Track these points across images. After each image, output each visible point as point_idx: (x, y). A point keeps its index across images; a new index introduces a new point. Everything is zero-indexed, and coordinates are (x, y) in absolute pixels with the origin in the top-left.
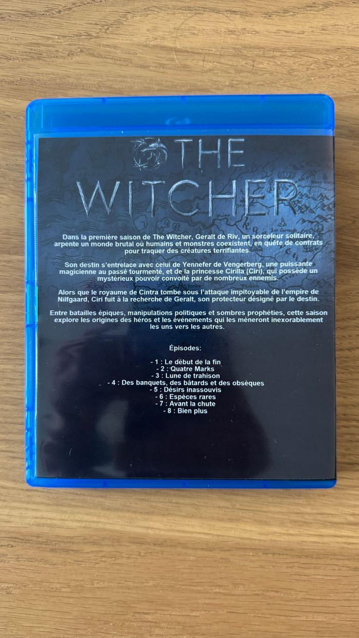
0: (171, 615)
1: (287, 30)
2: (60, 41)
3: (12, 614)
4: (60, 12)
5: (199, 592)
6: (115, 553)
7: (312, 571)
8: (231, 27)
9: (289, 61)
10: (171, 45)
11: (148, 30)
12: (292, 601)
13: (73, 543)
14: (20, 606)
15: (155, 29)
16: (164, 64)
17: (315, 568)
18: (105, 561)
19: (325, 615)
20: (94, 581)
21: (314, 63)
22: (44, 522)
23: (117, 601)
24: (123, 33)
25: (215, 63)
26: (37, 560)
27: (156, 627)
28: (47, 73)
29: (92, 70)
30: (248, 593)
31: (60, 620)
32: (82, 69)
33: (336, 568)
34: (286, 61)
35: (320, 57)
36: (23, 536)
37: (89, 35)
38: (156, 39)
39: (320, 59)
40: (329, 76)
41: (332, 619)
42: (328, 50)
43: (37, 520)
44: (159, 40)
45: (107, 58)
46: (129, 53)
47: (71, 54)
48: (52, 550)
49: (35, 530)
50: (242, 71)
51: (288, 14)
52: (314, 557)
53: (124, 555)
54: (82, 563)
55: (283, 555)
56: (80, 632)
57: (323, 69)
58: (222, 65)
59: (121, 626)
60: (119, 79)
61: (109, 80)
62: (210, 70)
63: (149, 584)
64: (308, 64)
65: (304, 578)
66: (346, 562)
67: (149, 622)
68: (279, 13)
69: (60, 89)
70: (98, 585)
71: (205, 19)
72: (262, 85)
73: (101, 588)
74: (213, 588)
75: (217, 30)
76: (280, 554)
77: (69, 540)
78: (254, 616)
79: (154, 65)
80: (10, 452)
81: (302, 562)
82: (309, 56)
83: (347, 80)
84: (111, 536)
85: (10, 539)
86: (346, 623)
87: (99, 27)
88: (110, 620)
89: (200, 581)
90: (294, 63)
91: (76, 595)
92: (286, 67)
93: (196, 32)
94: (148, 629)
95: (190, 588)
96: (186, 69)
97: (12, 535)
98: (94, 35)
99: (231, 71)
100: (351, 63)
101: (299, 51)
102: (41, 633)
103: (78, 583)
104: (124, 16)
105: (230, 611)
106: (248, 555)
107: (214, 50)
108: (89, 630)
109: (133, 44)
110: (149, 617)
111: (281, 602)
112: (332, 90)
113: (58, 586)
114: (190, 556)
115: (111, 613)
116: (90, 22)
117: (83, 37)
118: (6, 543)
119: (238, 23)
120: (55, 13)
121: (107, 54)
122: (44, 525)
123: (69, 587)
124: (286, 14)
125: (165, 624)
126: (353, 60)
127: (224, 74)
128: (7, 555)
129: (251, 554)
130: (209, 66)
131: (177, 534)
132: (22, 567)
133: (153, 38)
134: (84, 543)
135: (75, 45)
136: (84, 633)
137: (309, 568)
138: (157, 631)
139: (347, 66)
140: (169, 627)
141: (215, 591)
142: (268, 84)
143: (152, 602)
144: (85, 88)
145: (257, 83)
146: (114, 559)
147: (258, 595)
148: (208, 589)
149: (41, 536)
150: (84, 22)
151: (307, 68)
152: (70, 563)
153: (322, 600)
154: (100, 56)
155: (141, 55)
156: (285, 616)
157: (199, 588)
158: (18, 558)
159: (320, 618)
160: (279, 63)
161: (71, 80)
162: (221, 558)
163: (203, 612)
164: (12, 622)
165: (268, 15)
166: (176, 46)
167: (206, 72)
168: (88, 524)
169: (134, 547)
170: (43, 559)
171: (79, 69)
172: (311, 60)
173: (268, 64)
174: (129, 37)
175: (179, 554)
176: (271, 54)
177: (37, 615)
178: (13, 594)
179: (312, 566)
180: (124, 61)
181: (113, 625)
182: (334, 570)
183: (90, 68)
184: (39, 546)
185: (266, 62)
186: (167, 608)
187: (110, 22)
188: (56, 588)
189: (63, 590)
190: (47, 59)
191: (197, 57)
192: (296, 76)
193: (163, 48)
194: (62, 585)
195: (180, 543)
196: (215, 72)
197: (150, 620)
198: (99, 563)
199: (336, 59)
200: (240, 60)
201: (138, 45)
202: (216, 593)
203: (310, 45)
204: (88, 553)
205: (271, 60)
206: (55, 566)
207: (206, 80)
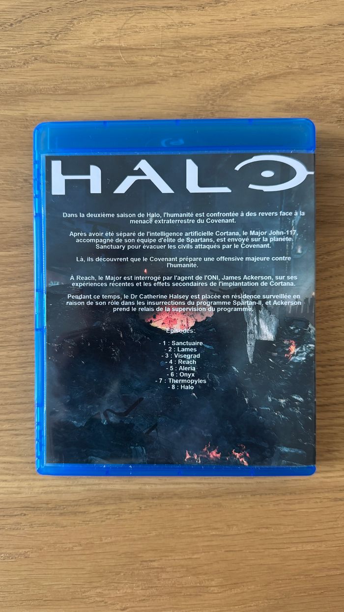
0: (175, 560)
1: (220, 19)
2: (14, 52)
3: (32, 576)
4: (11, 25)
5: (198, 536)
6: (118, 510)
7: (297, 506)
8: (170, 22)
9: (226, 48)
10: (117, 44)
11: (94, 33)
12: (281, 535)
13: (80, 505)
14: (38, 568)
15: (100, 31)
16: (112, 63)
17: (299, 503)
18: (110, 519)
19: (312, 544)
20: (102, 537)
21: (248, 47)
22: (51, 490)
23: (125, 553)
24: (71, 39)
25: (158, 57)
26: (48, 525)
27: (163, 572)
28: (7, 82)
29: (47, 76)
30: (241, 532)
31: (76, 576)
32: (38, 76)
33: (318, 500)
34: (222, 48)
35: (253, 40)
36: (34, 504)
37: (41, 44)
38: (102, 40)
39: (253, 42)
40: (263, 57)
41: (320, 547)
42: (259, 34)
43: (44, 489)
44: (105, 41)
45: (59, 63)
46: (79, 56)
47: (26, 63)
48: (61, 514)
49: (44, 497)
50: (184, 61)
51: (220, 4)
52: (297, 493)
53: (126, 511)
54: (90, 523)
55: (269, 494)
56: (95, 584)
57: (257, 51)
58: (166, 58)
59: (131, 574)
60: (72, 81)
61: (63, 83)
62: (154, 64)
63: (151, 535)
64: (242, 48)
65: (290, 513)
66: (327, 495)
67: (156, 568)
68: (211, 4)
69: (19, 96)
70: (106, 541)
71: (144, 17)
72: (203, 72)
73: (108, 543)
74: (210, 531)
75: (157, 26)
76: (266, 494)
77: (75, 503)
78: (249, 552)
79: (103, 64)
80: (13, 430)
81: (287, 499)
82: (242, 40)
83: (279, 59)
84: (112, 495)
85: (23, 509)
86: (332, 549)
87: (49, 35)
88: (121, 571)
89: (197, 526)
90: (230, 49)
91: (87, 552)
92: (223, 53)
93: (137, 30)
94: (156, 574)
95: (190, 533)
96: (132, 65)
97: (23, 505)
98: (45, 43)
99: (174, 63)
100: (281, 43)
101: (233, 37)
102: (60, 590)
103: (88, 541)
104: (71, 22)
105: (227, 550)
106: (237, 498)
107: (156, 44)
108: (103, 582)
109: (82, 47)
110: (155, 564)
111: (272, 537)
112: (267, 69)
113: (71, 545)
114: (186, 505)
115: (121, 564)
116: (40, 31)
117: (35, 46)
118: (19, 513)
119: (175, 17)
120: (7, 26)
121: (59, 59)
122: (51, 492)
123: (80, 545)
124: (218, 4)
125: (169, 569)
126: (283, 40)
127: (167, 66)
128: (21, 523)
129: (240, 497)
130: (153, 60)
131: (172, 486)
132: (36, 532)
133: (99, 39)
134: (90, 504)
135: (29, 54)
136: (98, 585)
137: (294, 504)
138: (164, 576)
139: (279, 46)
140: (175, 570)
141: (211, 534)
142: (209, 70)
143: (156, 550)
144: (43, 92)
145: (199, 71)
146: (117, 516)
147: (250, 532)
148: (206, 533)
149: (50, 502)
150: (35, 32)
151: (242, 52)
152: (79, 524)
153: (308, 530)
154: (53, 62)
155: (90, 57)
156: (276, 549)
157: (197, 533)
158: (32, 525)
159: (309, 547)
160: (216, 50)
161: (29, 87)
162: (214, 504)
163: (203, 554)
164: (33, 583)
165: (202, 7)
166: (121, 44)
167: (151, 65)
168: (90, 487)
169: (134, 502)
170: (54, 523)
171: (35, 76)
172: (245, 44)
173: (207, 52)
174: (77, 42)
175: (176, 505)
176: (209, 42)
177: (54, 574)
178: (31, 557)
179: (297, 501)
180: (75, 64)
181: (124, 575)
182: (317, 502)
183: (45, 74)
184: (49, 512)
185: (205, 51)
186: (170, 554)
187: (59, 30)
188: (69, 548)
189: (75, 548)
190: (5, 70)
191: (141, 52)
192: (233, 60)
193: (110, 48)
194: (74, 544)
195: (175, 495)
196: (159, 64)
197: (156, 566)
198: (104, 521)
199: (268, 41)
200: (181, 51)
201: (86, 47)
202: (213, 535)
203: (242, 31)
204: (94, 513)
205: (209, 48)
206: (65, 528)
207: (152, 73)
